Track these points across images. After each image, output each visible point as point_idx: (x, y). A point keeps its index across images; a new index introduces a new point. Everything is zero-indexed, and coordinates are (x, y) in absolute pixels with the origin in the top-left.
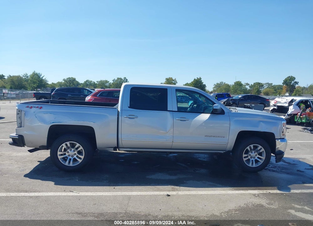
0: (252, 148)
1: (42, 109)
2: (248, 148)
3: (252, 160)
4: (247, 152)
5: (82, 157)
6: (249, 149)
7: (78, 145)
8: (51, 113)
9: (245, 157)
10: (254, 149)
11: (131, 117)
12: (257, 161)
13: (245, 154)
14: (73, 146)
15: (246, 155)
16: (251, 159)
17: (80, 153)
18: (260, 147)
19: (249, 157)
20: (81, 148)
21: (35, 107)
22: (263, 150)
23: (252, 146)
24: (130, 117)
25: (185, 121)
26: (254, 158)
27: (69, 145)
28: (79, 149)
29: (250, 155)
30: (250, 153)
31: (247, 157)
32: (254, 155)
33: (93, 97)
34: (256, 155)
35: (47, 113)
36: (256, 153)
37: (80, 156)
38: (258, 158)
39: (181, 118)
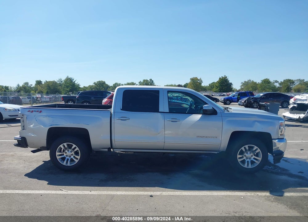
0: (247, 148)
1: (41, 112)
2: (243, 148)
3: (248, 162)
4: (242, 153)
5: (79, 157)
6: (244, 150)
7: (74, 146)
8: (49, 116)
9: (240, 158)
10: (249, 150)
11: (124, 119)
12: (252, 162)
13: (240, 154)
14: (70, 147)
15: (241, 156)
16: (247, 160)
17: (77, 153)
18: (256, 147)
19: (245, 158)
20: (77, 149)
21: (35, 111)
22: (259, 150)
23: (247, 146)
24: (122, 119)
25: (176, 121)
26: (250, 158)
27: (66, 146)
28: (75, 150)
29: (245, 156)
30: (245, 154)
31: (242, 157)
32: (249, 155)
33: (109, 100)
34: (252, 156)
35: (46, 116)
36: (252, 154)
37: (76, 157)
38: (254, 158)
39: (172, 119)
